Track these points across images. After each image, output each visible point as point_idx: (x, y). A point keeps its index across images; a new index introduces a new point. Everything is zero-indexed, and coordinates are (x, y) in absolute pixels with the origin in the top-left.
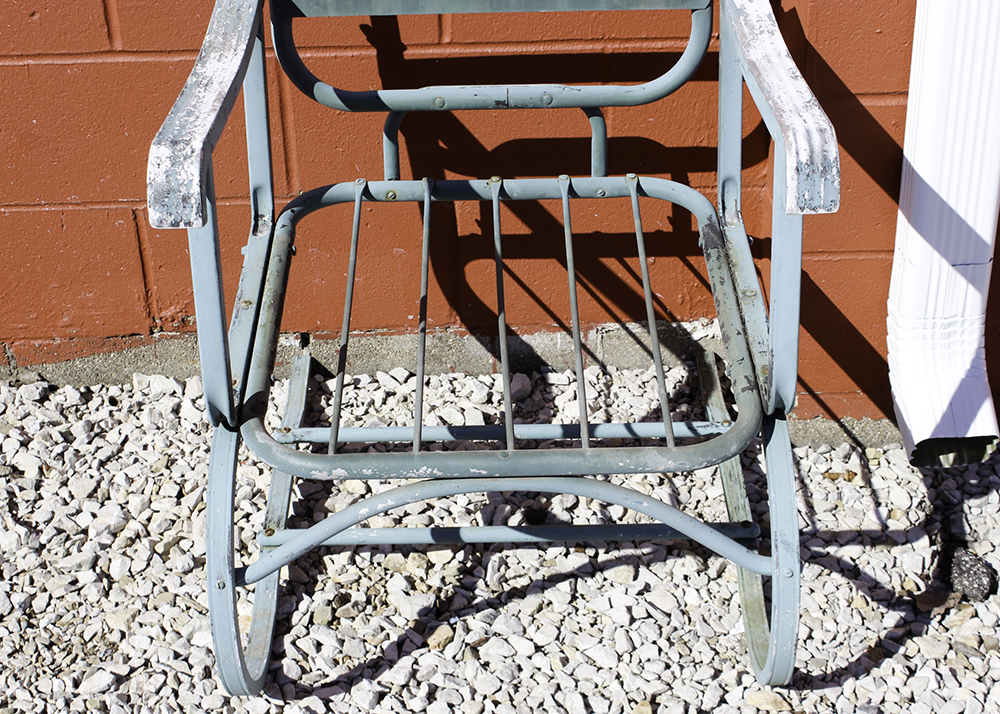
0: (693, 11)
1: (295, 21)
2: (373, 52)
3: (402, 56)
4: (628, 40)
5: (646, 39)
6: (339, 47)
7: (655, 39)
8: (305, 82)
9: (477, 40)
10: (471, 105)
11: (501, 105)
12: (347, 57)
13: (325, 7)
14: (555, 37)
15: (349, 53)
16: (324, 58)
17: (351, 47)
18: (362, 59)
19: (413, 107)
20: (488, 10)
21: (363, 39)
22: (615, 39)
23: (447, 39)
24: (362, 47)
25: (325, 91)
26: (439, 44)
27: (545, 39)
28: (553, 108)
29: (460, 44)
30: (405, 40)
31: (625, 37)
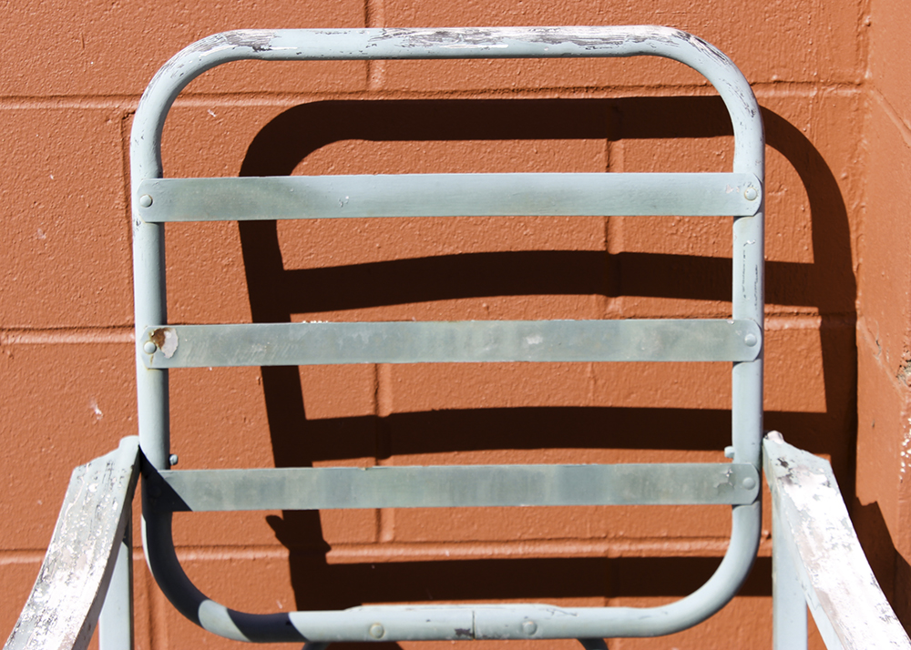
0: (734, 506)
1: (177, 517)
2: (284, 553)
3: (324, 559)
4: (641, 540)
5: (668, 538)
6: (236, 547)
7: (680, 538)
8: (187, 600)
9: (430, 538)
10: (421, 635)
11: (464, 635)
12: (247, 561)
13: (219, 498)
14: (540, 535)
15: (250, 555)
16: (214, 561)
17: (254, 547)
18: (268, 563)
19: (339, 637)
20: (447, 504)
21: (270, 535)
22: (622, 539)
23: (387, 536)
24: (268, 547)
25: (214, 614)
26: (377, 543)
27: (526, 537)
28: (538, 639)
29: (405, 544)
30: (328, 537)
31: (638, 535)
